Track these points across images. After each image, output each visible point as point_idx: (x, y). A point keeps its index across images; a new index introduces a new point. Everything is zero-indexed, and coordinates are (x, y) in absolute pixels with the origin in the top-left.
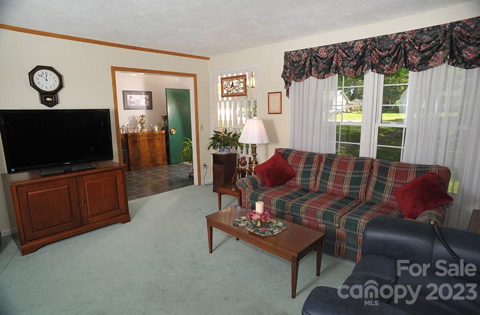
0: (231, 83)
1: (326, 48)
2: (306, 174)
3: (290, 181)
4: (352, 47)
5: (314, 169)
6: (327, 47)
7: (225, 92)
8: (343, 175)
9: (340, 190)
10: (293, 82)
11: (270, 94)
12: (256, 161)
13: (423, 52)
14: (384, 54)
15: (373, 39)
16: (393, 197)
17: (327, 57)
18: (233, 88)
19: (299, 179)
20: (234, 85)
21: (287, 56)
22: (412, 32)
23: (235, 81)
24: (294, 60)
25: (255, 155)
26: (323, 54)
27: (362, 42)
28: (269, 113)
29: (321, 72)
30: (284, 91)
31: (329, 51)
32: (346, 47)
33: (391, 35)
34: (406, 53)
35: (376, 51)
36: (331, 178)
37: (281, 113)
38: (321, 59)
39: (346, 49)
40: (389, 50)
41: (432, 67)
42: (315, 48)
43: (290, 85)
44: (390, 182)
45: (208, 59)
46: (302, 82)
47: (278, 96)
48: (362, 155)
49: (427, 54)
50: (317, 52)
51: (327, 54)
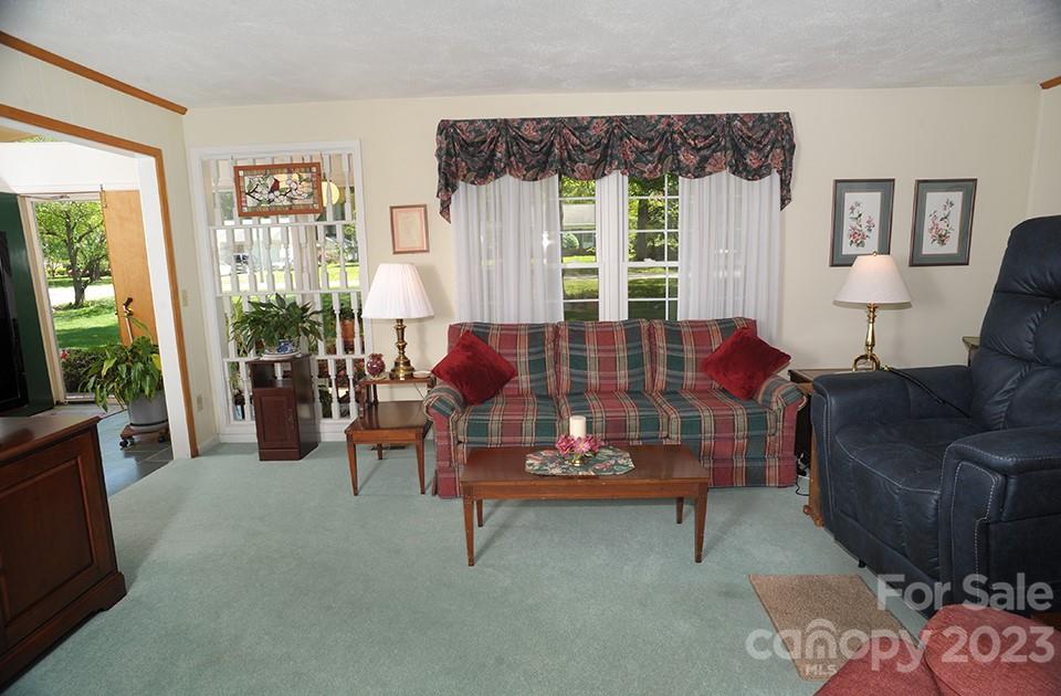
0: (270, 182)
1: (538, 123)
2: (537, 366)
3: (507, 386)
4: (587, 128)
5: (549, 354)
6: (539, 121)
7: (250, 202)
8: (612, 355)
9: (613, 382)
10: (461, 184)
11: (394, 210)
12: (405, 358)
13: (701, 149)
14: (645, 146)
15: (623, 119)
16: (701, 375)
17: (541, 141)
18: (277, 193)
19: (524, 380)
20: (282, 186)
21: (447, 129)
22: (682, 118)
23: (282, 178)
24: (468, 141)
25: (404, 347)
26: (530, 132)
27: (604, 121)
28: (395, 253)
29: (533, 167)
30: (435, 205)
31: (542, 129)
32: (578, 126)
33: (651, 117)
34: (676, 148)
35: (630, 140)
36: (592, 362)
37: (427, 251)
38: (528, 142)
39: (575, 129)
40: (651, 140)
41: (710, 173)
42: (514, 120)
43: (454, 191)
44: (689, 352)
45: (183, 111)
46: (483, 187)
47: (417, 215)
48: (601, 320)
49: (703, 153)
50: (519, 129)
51: (542, 135)
